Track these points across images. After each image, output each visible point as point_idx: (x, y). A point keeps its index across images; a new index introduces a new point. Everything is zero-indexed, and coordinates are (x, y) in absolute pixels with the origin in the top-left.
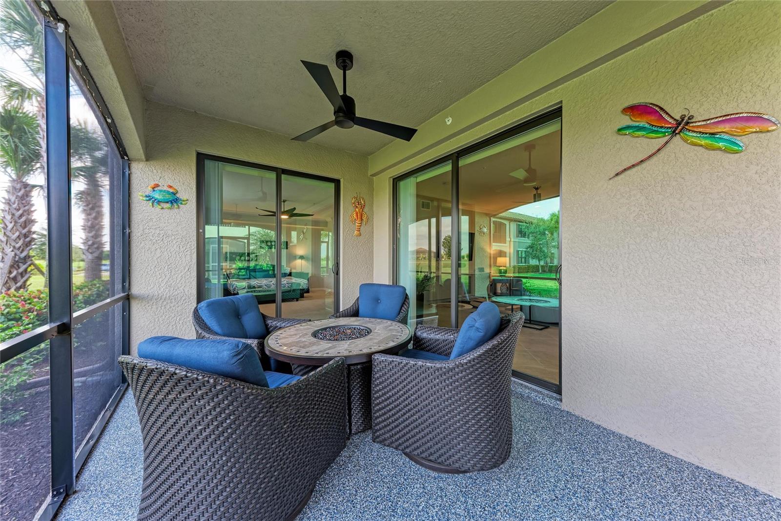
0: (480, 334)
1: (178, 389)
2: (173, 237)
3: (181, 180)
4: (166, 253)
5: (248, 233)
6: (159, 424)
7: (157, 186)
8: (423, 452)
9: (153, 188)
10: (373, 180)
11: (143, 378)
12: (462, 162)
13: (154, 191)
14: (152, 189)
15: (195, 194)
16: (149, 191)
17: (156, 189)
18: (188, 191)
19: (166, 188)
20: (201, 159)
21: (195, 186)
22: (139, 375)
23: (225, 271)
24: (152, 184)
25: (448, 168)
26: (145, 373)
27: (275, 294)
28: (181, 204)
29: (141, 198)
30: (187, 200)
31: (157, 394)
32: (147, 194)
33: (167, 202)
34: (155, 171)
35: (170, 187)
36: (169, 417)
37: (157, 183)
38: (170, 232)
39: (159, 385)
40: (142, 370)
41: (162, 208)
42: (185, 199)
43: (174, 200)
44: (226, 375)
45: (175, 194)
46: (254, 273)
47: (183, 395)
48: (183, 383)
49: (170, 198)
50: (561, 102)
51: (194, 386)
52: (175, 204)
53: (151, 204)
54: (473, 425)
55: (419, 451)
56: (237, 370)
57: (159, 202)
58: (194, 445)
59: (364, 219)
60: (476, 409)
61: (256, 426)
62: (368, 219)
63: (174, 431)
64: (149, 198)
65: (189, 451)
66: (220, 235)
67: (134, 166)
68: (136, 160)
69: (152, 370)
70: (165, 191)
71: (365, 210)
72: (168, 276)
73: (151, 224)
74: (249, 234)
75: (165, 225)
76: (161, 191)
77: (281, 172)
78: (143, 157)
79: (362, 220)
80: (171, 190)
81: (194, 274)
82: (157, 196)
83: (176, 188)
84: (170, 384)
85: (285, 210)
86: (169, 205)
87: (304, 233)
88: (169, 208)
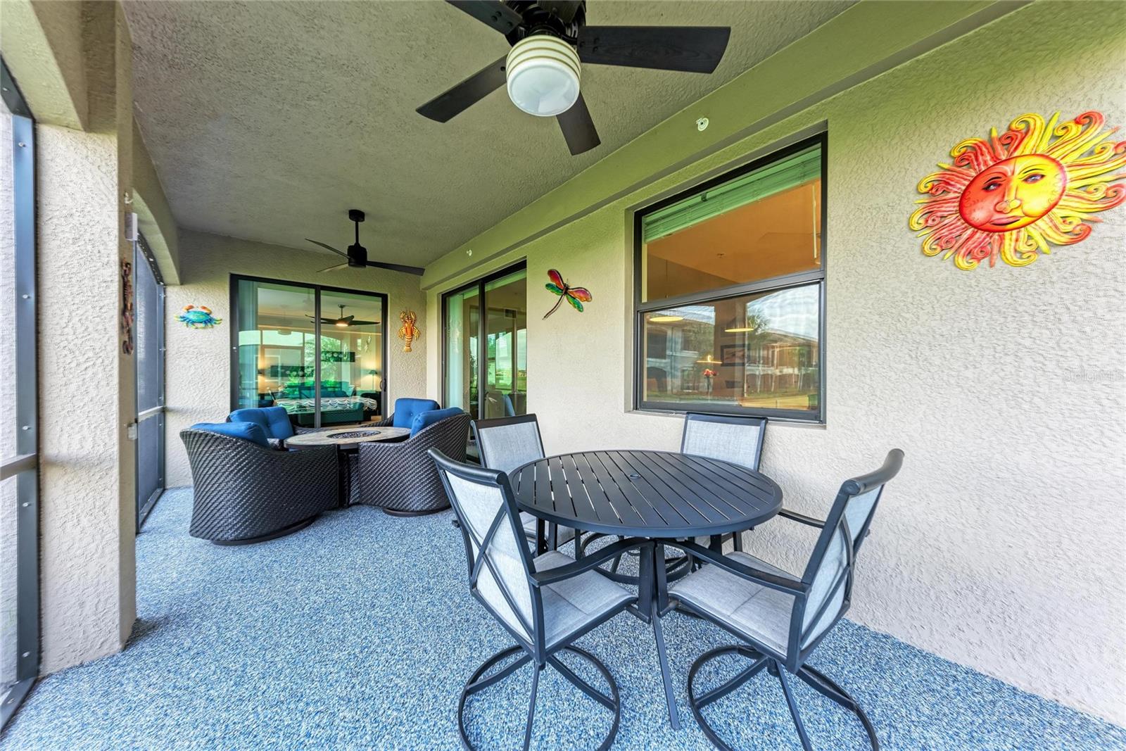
0: (421, 424)
1: (216, 444)
2: (207, 355)
3: (215, 301)
4: (200, 370)
5: (302, 341)
6: (204, 465)
7: (191, 307)
8: (381, 502)
9: (188, 310)
10: (425, 293)
11: (196, 439)
12: (488, 288)
13: (188, 312)
14: (186, 311)
15: (229, 313)
16: (183, 313)
17: (190, 310)
18: (222, 312)
19: (200, 309)
20: (235, 281)
21: (229, 307)
22: (194, 438)
23: (270, 389)
24: (187, 305)
25: (475, 292)
26: (197, 436)
27: (314, 414)
28: (215, 323)
29: (176, 319)
30: (221, 320)
31: (204, 448)
32: (182, 315)
33: (201, 322)
34: (189, 294)
35: (204, 308)
36: (211, 460)
37: (191, 304)
38: (204, 351)
39: (205, 442)
40: (196, 434)
41: (197, 328)
42: (219, 319)
43: (208, 320)
44: (243, 439)
45: (208, 315)
46: (308, 391)
47: (219, 448)
48: (219, 441)
49: (203, 318)
50: (526, 257)
51: (225, 442)
52: (209, 324)
53: (185, 324)
54: (418, 483)
55: (387, 504)
56: (251, 437)
57: (193, 323)
58: (225, 475)
59: (415, 334)
60: (420, 472)
61: (261, 469)
62: (419, 334)
63: (213, 468)
64: (184, 319)
65: (222, 479)
66: (264, 343)
67: (169, 289)
68: (170, 285)
69: (201, 434)
70: (198, 312)
71: (416, 325)
72: (202, 392)
73: (185, 342)
74: (304, 343)
75: (199, 344)
76: (195, 312)
77: (318, 289)
78: (178, 282)
79: (412, 335)
80: (205, 311)
81: (228, 389)
82: (192, 317)
83: (210, 309)
84: (212, 441)
85: (344, 317)
86: (203, 325)
87: (368, 344)
88: (204, 328)
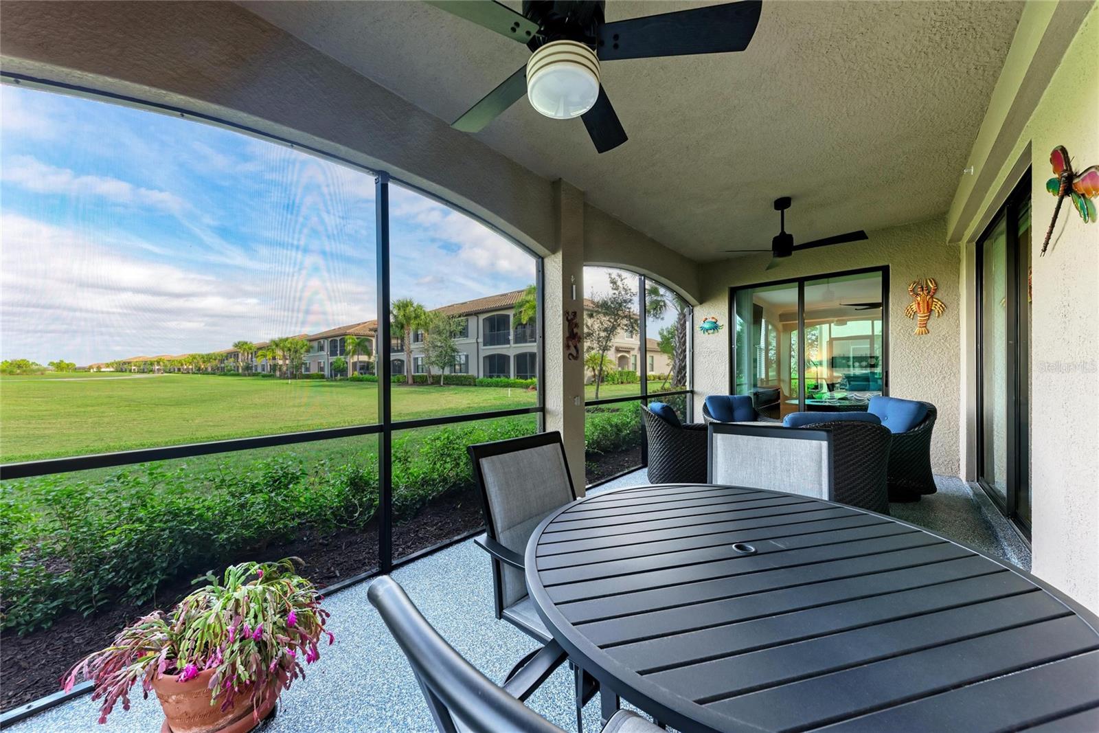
3: (721, 312)
7: (706, 320)
15: (727, 319)
16: (703, 324)
17: (706, 322)
18: (724, 318)
19: (711, 320)
20: (732, 292)
28: (720, 329)
29: (699, 330)
32: (702, 326)
33: (712, 329)
34: (705, 310)
35: (713, 318)
41: (709, 334)
42: (722, 325)
43: (715, 327)
45: (716, 322)
49: (713, 326)
52: (716, 330)
53: (703, 333)
57: (708, 330)
64: (703, 329)
70: (710, 322)
76: (708, 323)
79: (930, 311)
80: (714, 320)
82: (706, 326)
88: (713, 333)
